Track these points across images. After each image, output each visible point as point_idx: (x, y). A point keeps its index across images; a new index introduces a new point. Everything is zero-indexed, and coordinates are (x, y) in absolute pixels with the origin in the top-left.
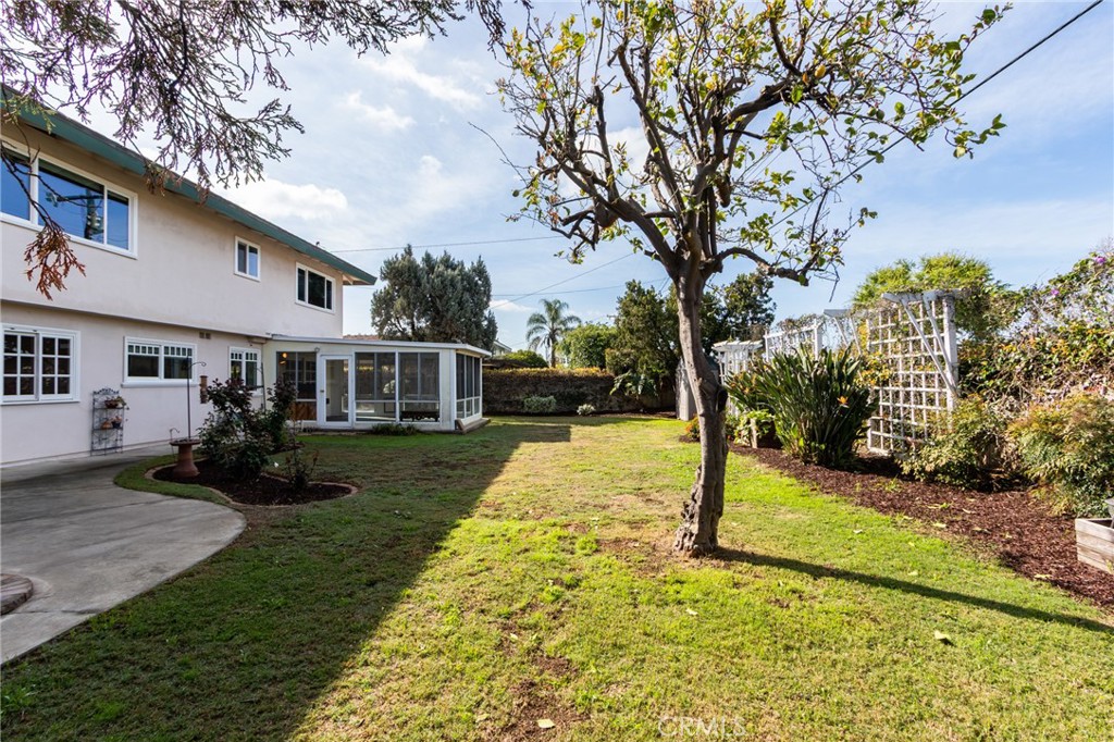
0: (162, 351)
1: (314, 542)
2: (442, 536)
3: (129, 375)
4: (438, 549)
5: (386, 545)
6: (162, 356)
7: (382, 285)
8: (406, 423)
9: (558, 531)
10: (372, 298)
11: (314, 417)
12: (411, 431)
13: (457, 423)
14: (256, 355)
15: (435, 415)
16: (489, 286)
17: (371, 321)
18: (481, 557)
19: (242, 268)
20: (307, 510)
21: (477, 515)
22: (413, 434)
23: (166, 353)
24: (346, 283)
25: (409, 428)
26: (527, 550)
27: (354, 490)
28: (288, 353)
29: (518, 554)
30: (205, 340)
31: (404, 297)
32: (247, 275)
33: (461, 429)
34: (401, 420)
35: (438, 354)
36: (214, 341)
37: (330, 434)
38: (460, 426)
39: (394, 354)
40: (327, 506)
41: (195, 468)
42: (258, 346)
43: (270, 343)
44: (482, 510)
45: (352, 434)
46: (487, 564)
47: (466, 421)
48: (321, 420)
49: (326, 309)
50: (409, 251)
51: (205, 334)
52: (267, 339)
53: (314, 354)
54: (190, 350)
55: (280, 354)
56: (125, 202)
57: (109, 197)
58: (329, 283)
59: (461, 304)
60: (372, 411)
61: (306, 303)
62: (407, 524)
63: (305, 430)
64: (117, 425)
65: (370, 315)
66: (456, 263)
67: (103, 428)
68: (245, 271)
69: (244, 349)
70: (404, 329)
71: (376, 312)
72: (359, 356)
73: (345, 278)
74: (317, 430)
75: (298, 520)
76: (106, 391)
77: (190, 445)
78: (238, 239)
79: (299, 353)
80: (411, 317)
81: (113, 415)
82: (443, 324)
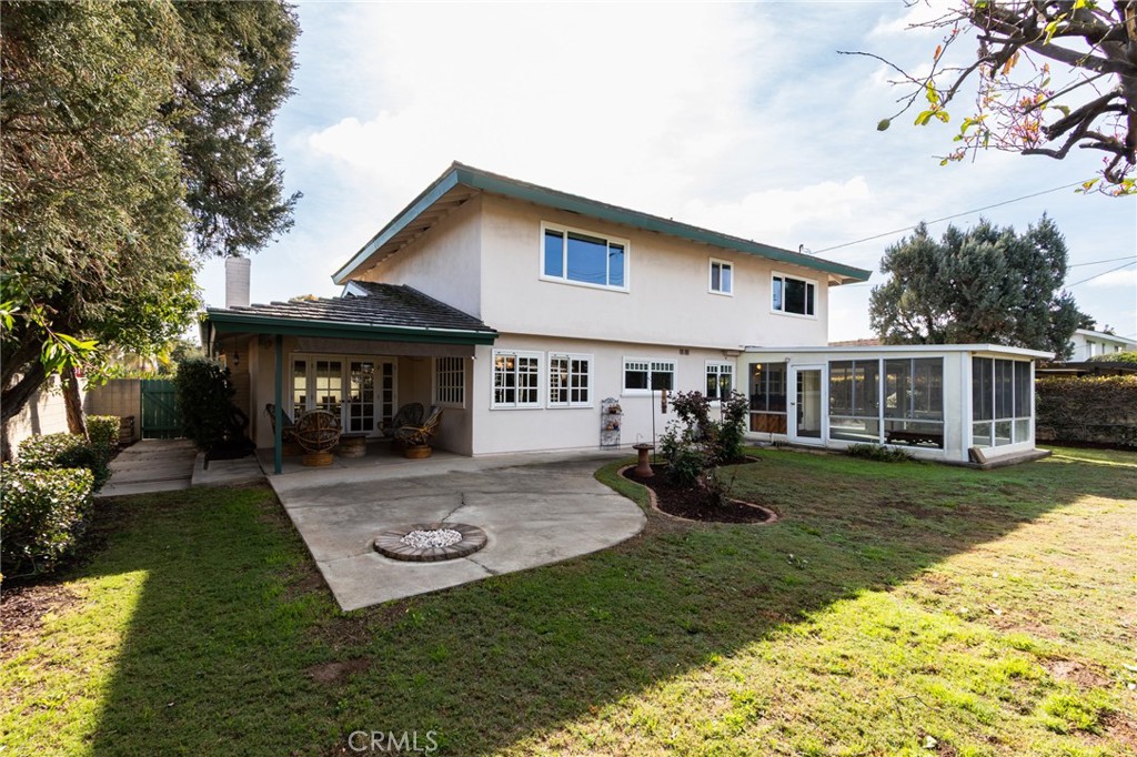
0: (650, 367)
1: (681, 565)
2: (821, 602)
3: (627, 387)
4: (801, 619)
5: (745, 593)
6: (650, 371)
7: (882, 279)
8: (891, 448)
9: (1022, 663)
10: (870, 295)
11: (784, 431)
12: (900, 457)
13: (972, 453)
14: (730, 367)
15: (938, 440)
16: (1063, 253)
17: (869, 322)
18: (848, 653)
19: (716, 286)
20: (703, 529)
21: (900, 590)
22: (900, 460)
23: (653, 369)
24: (832, 284)
25: (897, 453)
26: (933, 671)
27: (774, 517)
28: (761, 364)
29: (914, 671)
30: (684, 356)
31: (913, 288)
32: (721, 292)
33: (979, 462)
34: (889, 442)
35: (942, 359)
36: (692, 357)
37: (799, 450)
38: (977, 458)
39: (877, 361)
40: (724, 531)
41: (650, 470)
42: (734, 359)
43: (744, 355)
44: (917, 586)
45: (821, 453)
46: (849, 666)
47: (992, 452)
48: (791, 435)
49: (806, 316)
50: (922, 231)
51: (685, 350)
52: (741, 351)
53: (784, 364)
54: (672, 365)
55: (753, 367)
56: (621, 248)
57: (611, 247)
58: (811, 287)
59: (1005, 288)
60: (863, 429)
61: (783, 312)
62: (791, 575)
63: (774, 444)
64: (616, 427)
65: (868, 317)
66: (999, 230)
67: (607, 429)
68: (718, 289)
69: (718, 362)
70: (917, 329)
71: (877, 311)
72: (833, 365)
73: (831, 278)
74: (787, 444)
75: (685, 539)
76: (610, 400)
77: (647, 450)
78: (712, 260)
79: (771, 364)
80: (926, 312)
81: (613, 418)
82: (974, 317)
